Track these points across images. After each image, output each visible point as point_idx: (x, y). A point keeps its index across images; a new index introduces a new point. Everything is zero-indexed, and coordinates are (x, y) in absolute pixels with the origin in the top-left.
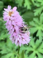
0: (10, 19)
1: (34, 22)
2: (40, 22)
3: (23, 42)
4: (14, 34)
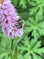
1: (30, 21)
2: (35, 22)
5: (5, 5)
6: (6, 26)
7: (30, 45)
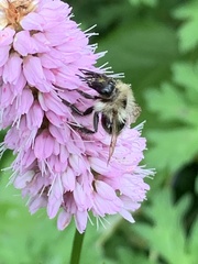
0: (12, 51)
1: (181, 89)
3: (99, 201)
4: (43, 150)
5: (32, 32)
6: (38, 154)
7: (187, 251)
